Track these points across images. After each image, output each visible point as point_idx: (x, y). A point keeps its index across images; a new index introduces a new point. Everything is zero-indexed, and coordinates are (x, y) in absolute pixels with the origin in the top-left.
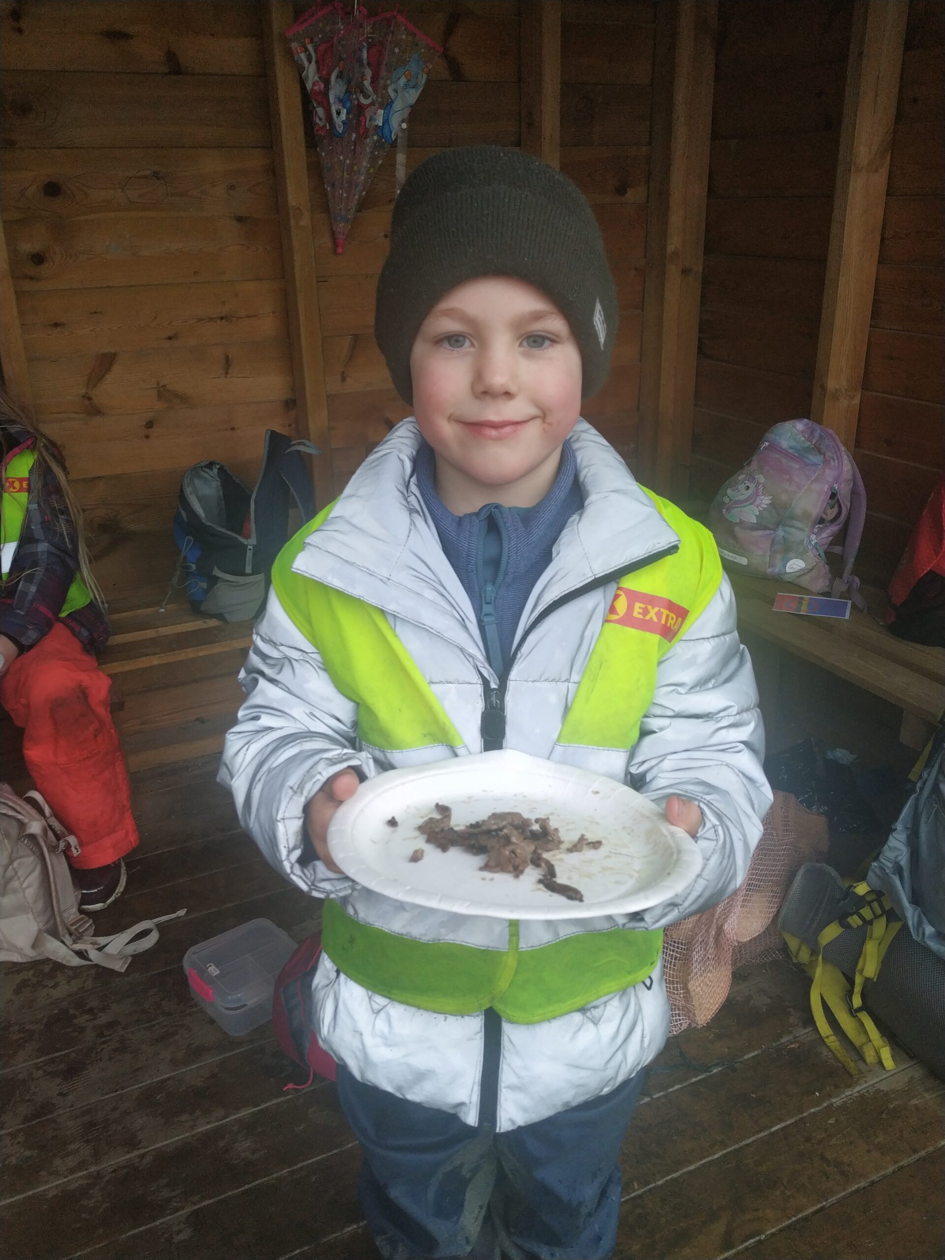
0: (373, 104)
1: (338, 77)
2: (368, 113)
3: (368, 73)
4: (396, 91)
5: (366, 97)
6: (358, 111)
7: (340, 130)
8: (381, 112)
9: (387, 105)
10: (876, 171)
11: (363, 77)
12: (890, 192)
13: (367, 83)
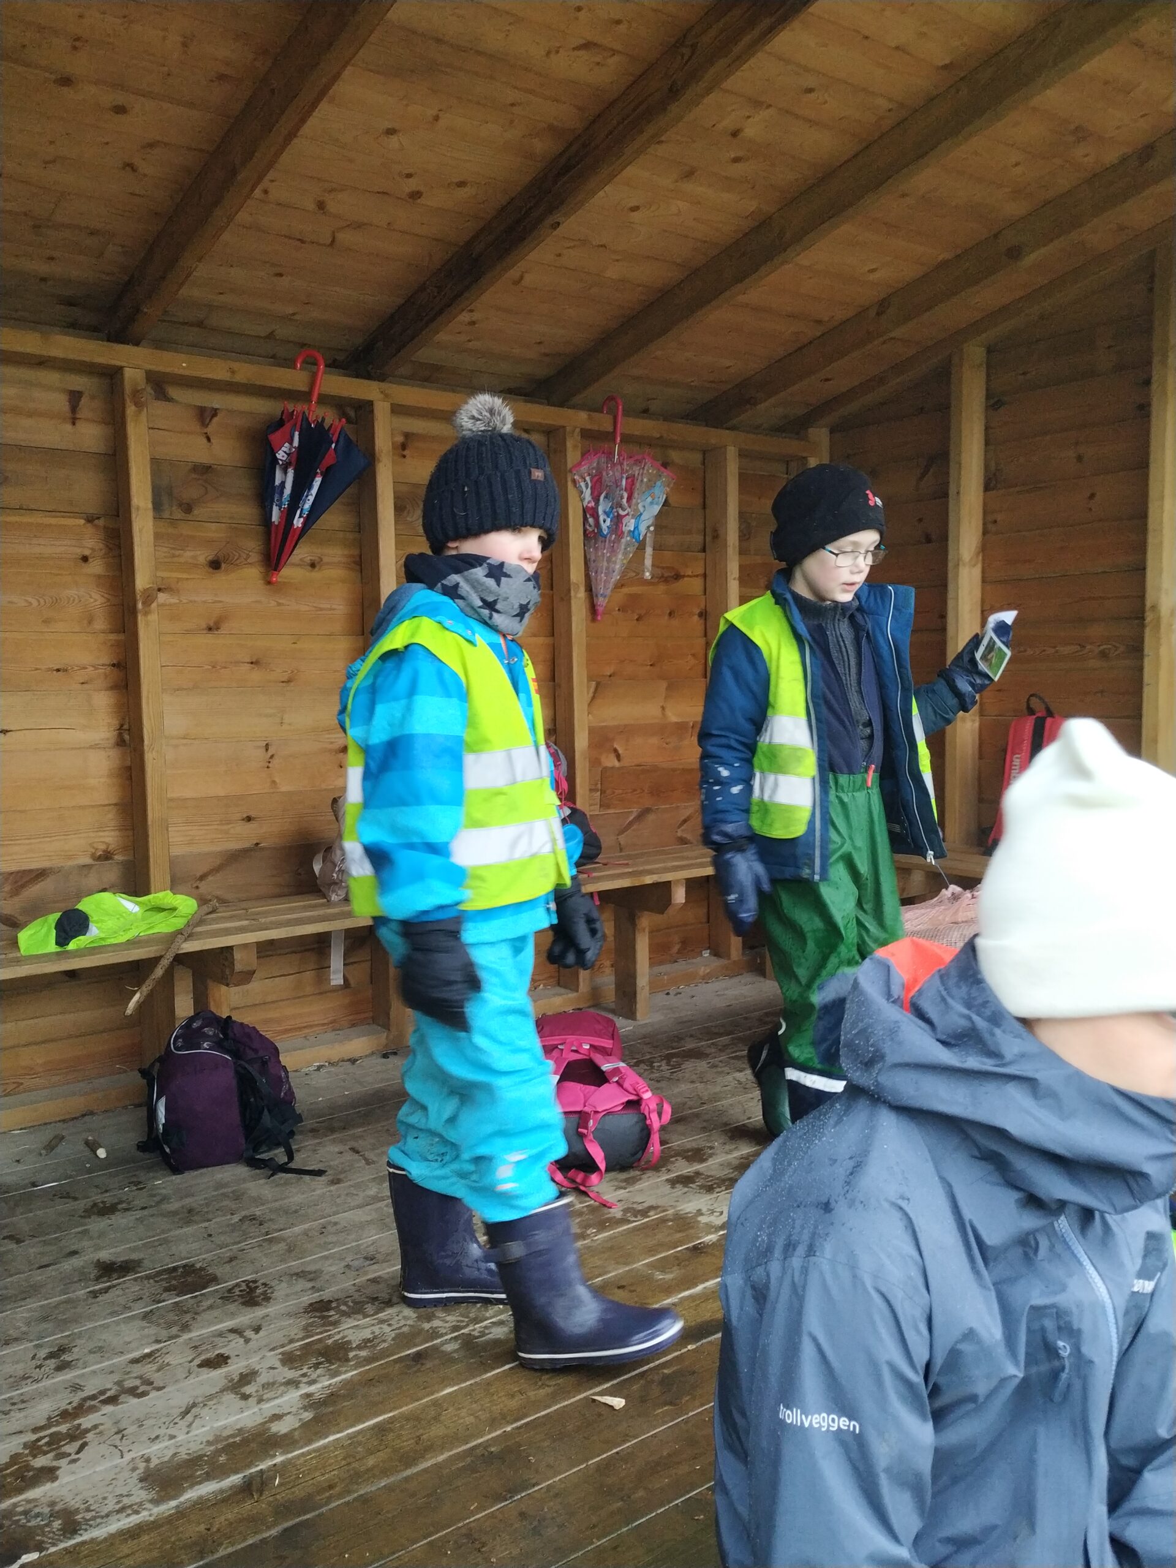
0: (628, 514)
1: (606, 497)
2: (625, 521)
3: (626, 495)
4: (644, 507)
5: (624, 510)
6: (618, 520)
7: (605, 533)
8: (633, 521)
9: (638, 516)
10: (974, 566)
11: (622, 498)
12: (984, 581)
13: (625, 500)
